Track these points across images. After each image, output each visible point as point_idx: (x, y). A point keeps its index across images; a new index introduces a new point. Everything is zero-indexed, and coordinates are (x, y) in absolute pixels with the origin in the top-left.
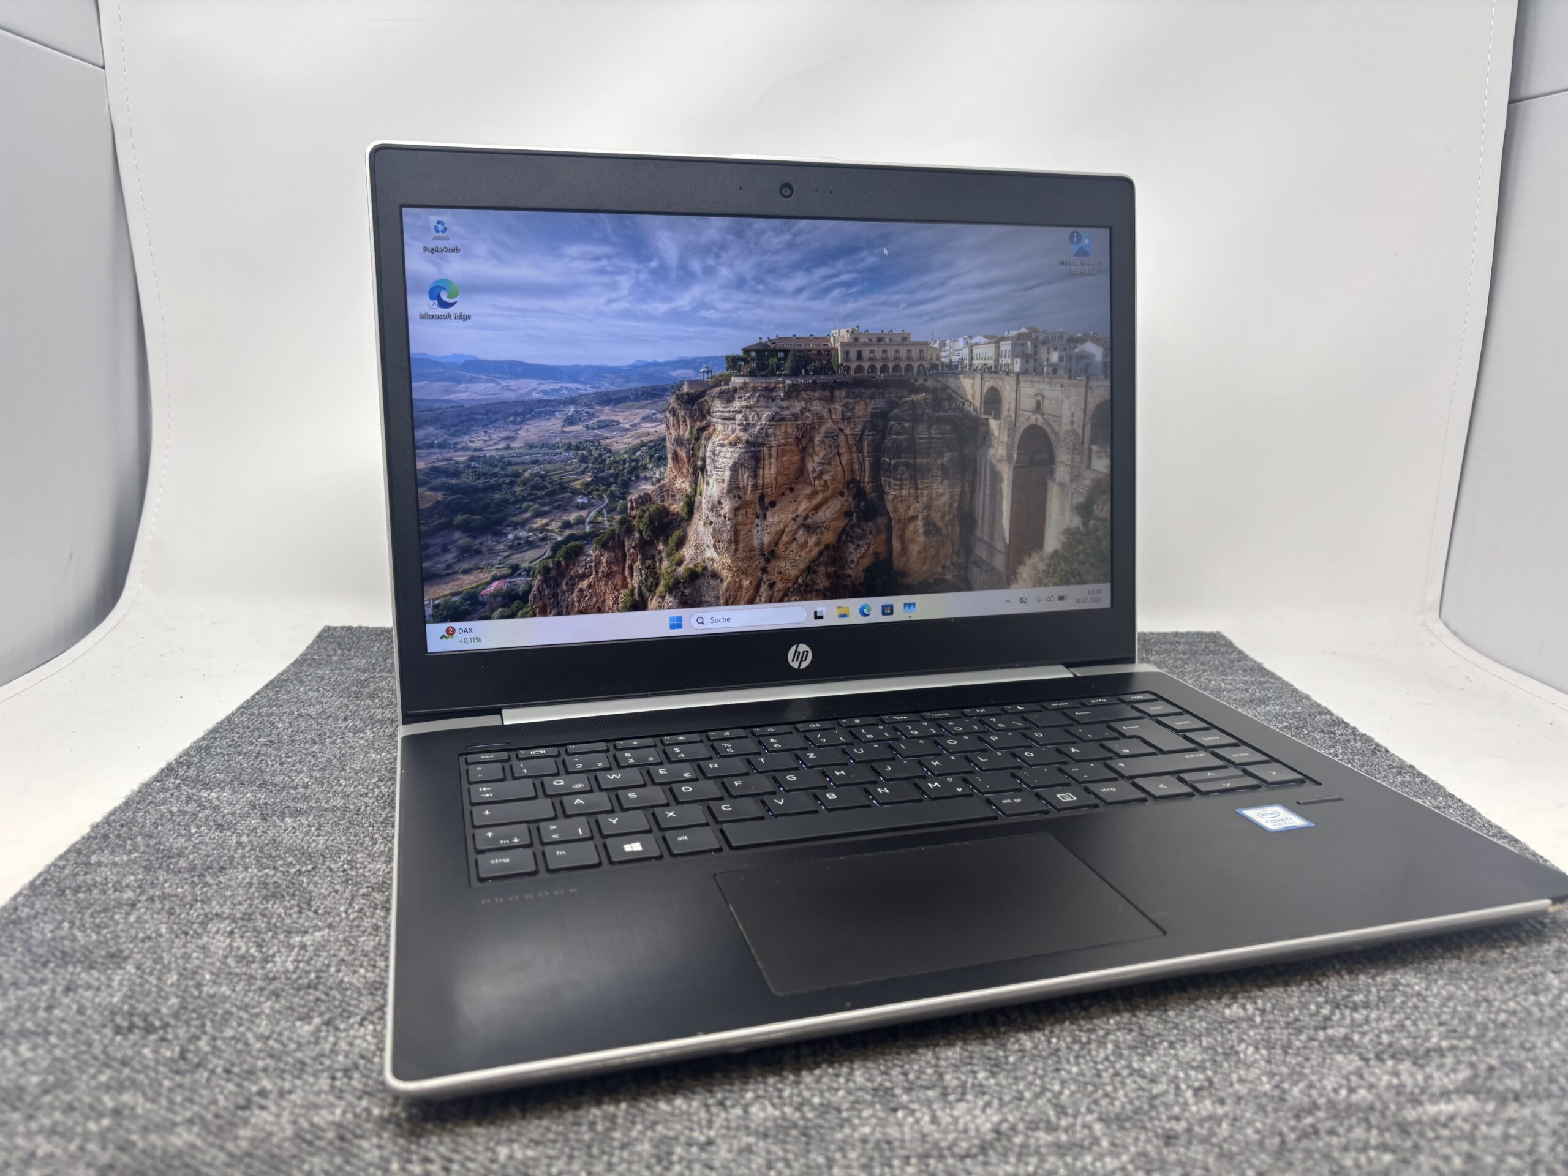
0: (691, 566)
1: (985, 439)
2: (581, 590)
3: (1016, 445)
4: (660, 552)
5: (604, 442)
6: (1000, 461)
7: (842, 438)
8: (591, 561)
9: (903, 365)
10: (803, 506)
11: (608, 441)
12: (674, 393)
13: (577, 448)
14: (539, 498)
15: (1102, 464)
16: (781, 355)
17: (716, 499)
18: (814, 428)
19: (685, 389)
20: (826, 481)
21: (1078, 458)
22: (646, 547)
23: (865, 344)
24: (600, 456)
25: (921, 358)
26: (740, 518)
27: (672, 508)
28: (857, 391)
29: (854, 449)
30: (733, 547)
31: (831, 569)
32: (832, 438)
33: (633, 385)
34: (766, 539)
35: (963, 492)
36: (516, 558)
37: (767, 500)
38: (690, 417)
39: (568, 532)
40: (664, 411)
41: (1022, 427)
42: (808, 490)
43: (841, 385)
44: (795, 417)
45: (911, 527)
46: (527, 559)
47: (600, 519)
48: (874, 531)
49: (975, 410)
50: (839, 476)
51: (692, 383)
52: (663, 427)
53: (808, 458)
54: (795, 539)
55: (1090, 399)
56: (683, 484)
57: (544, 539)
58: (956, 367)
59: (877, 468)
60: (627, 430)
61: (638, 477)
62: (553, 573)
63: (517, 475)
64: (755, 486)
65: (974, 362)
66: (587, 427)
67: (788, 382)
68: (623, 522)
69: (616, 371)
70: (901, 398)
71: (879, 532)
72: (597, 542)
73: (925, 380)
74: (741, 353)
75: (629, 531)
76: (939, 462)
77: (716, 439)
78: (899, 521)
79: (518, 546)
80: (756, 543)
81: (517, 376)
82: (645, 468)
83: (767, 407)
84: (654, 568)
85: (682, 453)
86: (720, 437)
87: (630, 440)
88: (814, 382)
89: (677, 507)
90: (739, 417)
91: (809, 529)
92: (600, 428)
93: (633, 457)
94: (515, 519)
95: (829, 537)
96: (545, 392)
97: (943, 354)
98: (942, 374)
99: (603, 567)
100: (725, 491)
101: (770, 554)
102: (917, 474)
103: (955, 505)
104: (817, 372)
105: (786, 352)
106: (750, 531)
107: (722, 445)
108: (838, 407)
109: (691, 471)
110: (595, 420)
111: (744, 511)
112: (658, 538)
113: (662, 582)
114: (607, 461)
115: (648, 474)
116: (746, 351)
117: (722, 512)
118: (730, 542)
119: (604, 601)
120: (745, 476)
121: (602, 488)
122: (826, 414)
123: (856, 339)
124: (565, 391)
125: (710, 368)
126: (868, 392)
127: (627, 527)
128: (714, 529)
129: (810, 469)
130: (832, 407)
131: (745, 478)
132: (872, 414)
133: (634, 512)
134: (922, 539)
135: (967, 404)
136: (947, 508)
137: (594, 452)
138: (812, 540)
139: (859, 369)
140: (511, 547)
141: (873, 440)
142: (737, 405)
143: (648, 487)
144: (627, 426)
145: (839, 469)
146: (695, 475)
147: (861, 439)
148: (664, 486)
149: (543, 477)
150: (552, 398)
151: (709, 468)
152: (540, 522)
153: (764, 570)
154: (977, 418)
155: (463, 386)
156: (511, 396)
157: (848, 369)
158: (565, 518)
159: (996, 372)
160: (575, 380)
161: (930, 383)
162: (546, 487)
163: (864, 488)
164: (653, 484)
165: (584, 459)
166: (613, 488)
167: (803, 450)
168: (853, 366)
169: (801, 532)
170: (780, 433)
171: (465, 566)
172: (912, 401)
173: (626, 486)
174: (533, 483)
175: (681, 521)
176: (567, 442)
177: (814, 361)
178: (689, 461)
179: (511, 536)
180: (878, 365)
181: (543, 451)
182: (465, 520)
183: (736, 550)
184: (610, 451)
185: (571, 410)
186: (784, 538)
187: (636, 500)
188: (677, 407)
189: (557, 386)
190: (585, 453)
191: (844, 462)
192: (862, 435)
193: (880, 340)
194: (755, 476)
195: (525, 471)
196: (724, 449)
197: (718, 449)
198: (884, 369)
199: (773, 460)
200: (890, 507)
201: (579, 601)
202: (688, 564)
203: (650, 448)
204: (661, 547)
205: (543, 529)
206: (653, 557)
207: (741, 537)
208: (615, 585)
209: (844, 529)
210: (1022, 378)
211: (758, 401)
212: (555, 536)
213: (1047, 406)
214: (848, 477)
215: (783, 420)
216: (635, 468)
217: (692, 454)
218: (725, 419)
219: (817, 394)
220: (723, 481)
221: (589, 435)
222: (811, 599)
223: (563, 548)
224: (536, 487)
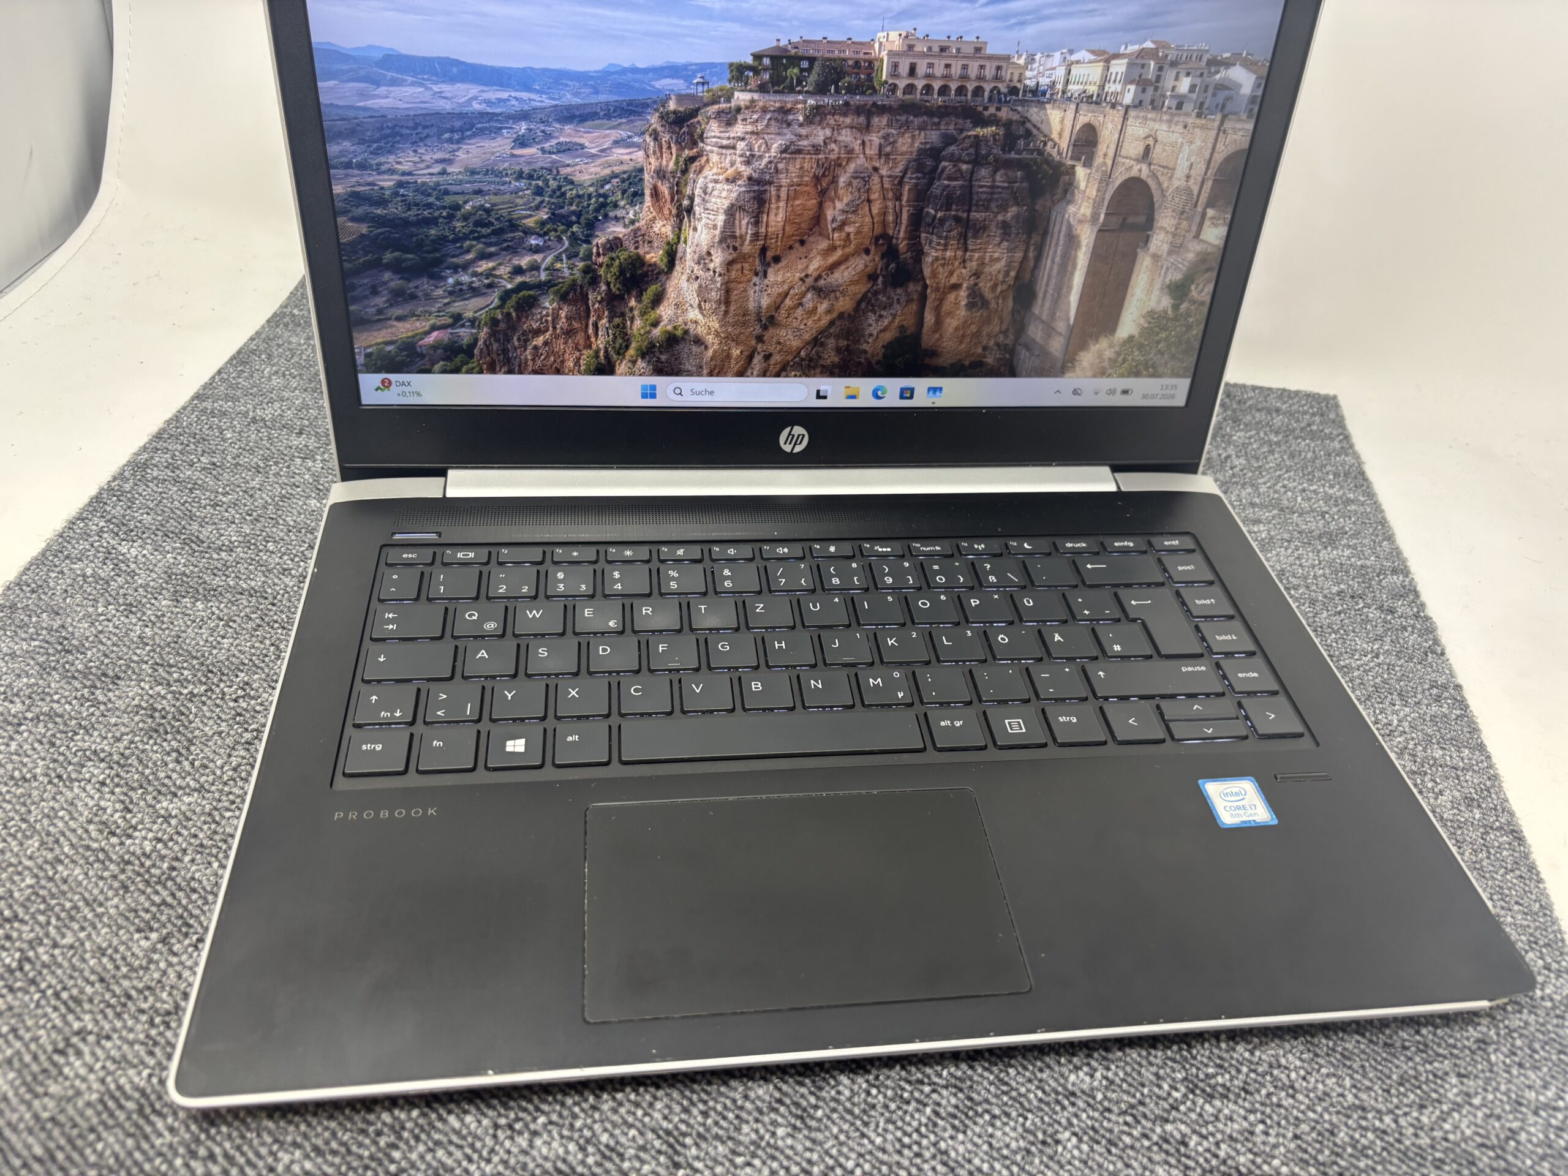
0: (669, 328)
1: (1066, 191)
2: (536, 348)
3: (1106, 203)
4: (631, 309)
5: (564, 171)
6: (1081, 222)
7: (876, 179)
8: (547, 315)
9: (971, 87)
10: (815, 264)
11: (569, 170)
12: (656, 110)
13: (530, 177)
14: (484, 236)
15: (1214, 234)
16: (805, 64)
17: (705, 249)
18: (840, 165)
19: (672, 105)
20: (848, 234)
21: (1185, 224)
22: (614, 303)
23: (923, 55)
24: (560, 187)
25: (997, 78)
26: (733, 274)
27: (648, 257)
28: (903, 118)
29: (890, 195)
30: (723, 308)
31: (843, 343)
32: (863, 178)
33: (602, 98)
34: (765, 302)
35: (1025, 258)
36: (457, 307)
37: (770, 254)
38: (677, 143)
39: (519, 279)
40: (643, 133)
41: (1119, 179)
42: (824, 245)
43: (882, 110)
44: (817, 150)
45: (952, 297)
46: (470, 307)
47: (558, 265)
48: (903, 299)
49: (1060, 153)
50: (866, 229)
51: (681, 98)
52: (640, 155)
53: (828, 204)
54: (801, 304)
55: (1220, 146)
56: (664, 228)
57: (490, 286)
58: (1044, 93)
59: (917, 221)
60: (593, 156)
61: (606, 216)
62: (502, 326)
63: (457, 207)
64: (756, 236)
65: (1070, 87)
66: (543, 151)
67: (811, 102)
68: (586, 271)
69: (582, 78)
70: (962, 131)
71: (909, 301)
72: (556, 293)
73: (998, 109)
74: (750, 60)
75: (594, 281)
76: (1000, 218)
77: (709, 173)
78: (937, 289)
79: (459, 292)
80: (751, 305)
81: (453, 80)
82: (616, 206)
83: (779, 134)
84: (624, 327)
85: (664, 189)
86: (715, 170)
87: (598, 169)
88: (847, 104)
89: (655, 256)
90: (741, 145)
91: (821, 292)
92: (559, 152)
93: (601, 191)
94: (455, 260)
95: (845, 304)
96: (489, 102)
97: (1028, 74)
98: (1023, 102)
99: (562, 323)
100: (717, 239)
101: (768, 321)
102: (968, 231)
103: (1013, 274)
104: (851, 90)
105: (812, 60)
106: (745, 291)
107: (716, 181)
108: (875, 139)
109: (674, 211)
110: (554, 142)
111: (739, 266)
112: (629, 293)
113: (633, 345)
114: (568, 195)
115: (620, 213)
116: (758, 57)
117: (711, 266)
118: (719, 302)
119: (563, 362)
120: (744, 222)
121: (561, 228)
122: (857, 146)
123: (911, 47)
124: (514, 102)
125: (707, 78)
126: (917, 121)
127: (591, 276)
128: (700, 286)
129: (829, 218)
130: (867, 139)
131: (744, 224)
132: (920, 150)
133: (601, 260)
134: (962, 312)
135: (1050, 144)
136: (1000, 277)
137: (551, 182)
138: (823, 306)
139: (910, 88)
140: (451, 293)
141: (916, 185)
142: (739, 129)
143: (618, 230)
144: (593, 151)
145: (868, 219)
146: (679, 218)
147: (901, 183)
148: (639, 229)
149: (488, 211)
150: (498, 110)
151: (697, 209)
152: (484, 266)
153: (760, 339)
154: (1061, 164)
155: (383, 90)
156: (447, 106)
157: (894, 88)
158: (516, 262)
159: (1097, 103)
160: (529, 89)
161: (1004, 114)
162: (492, 224)
163: (897, 245)
164: (625, 226)
165: (539, 192)
166: (575, 228)
167: (823, 193)
168: (902, 84)
169: (809, 296)
170: (794, 168)
171: (398, 311)
172: (976, 137)
173: (591, 226)
174: (477, 217)
175: (659, 273)
176: (518, 168)
177: (850, 75)
178: (672, 200)
179: (451, 281)
180: (937, 85)
181: (487, 178)
182: (396, 259)
183: (726, 312)
184: (572, 182)
185: (523, 127)
186: (788, 302)
187: (604, 246)
188: (659, 129)
189: (505, 95)
190: (540, 183)
191: (875, 211)
192: (903, 177)
193: (943, 49)
194: (757, 223)
195: (465, 202)
196: (718, 186)
197: (710, 185)
198: (944, 90)
199: (782, 204)
200: (927, 272)
201: (533, 360)
202: (665, 326)
203: (623, 181)
204: (633, 303)
205: (489, 274)
206: (623, 315)
207: (733, 298)
208: (577, 345)
209: (865, 295)
210: (1132, 113)
211: (767, 126)
212: (504, 283)
213: (1157, 153)
214: (878, 230)
215: (799, 152)
216: (604, 205)
217: (677, 191)
218: (722, 147)
219: (848, 120)
220: (715, 227)
221: (544, 161)
222: (814, 376)
223: (514, 298)
224: (479, 223)
